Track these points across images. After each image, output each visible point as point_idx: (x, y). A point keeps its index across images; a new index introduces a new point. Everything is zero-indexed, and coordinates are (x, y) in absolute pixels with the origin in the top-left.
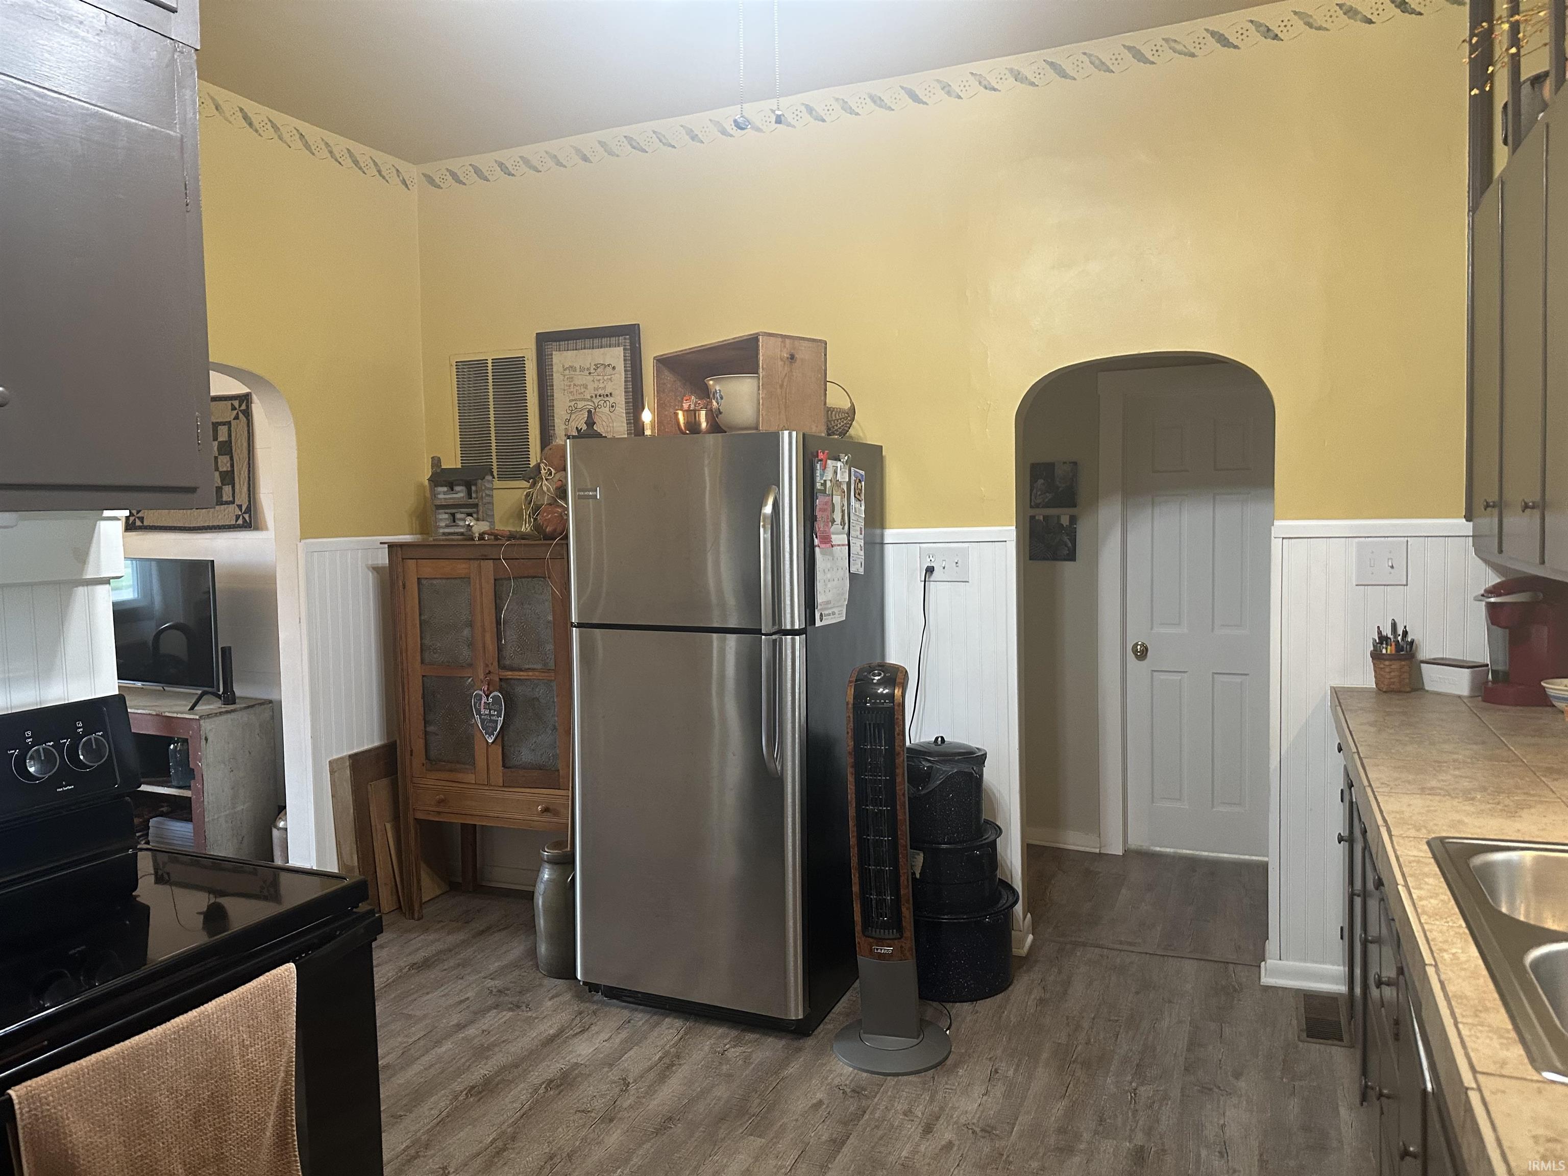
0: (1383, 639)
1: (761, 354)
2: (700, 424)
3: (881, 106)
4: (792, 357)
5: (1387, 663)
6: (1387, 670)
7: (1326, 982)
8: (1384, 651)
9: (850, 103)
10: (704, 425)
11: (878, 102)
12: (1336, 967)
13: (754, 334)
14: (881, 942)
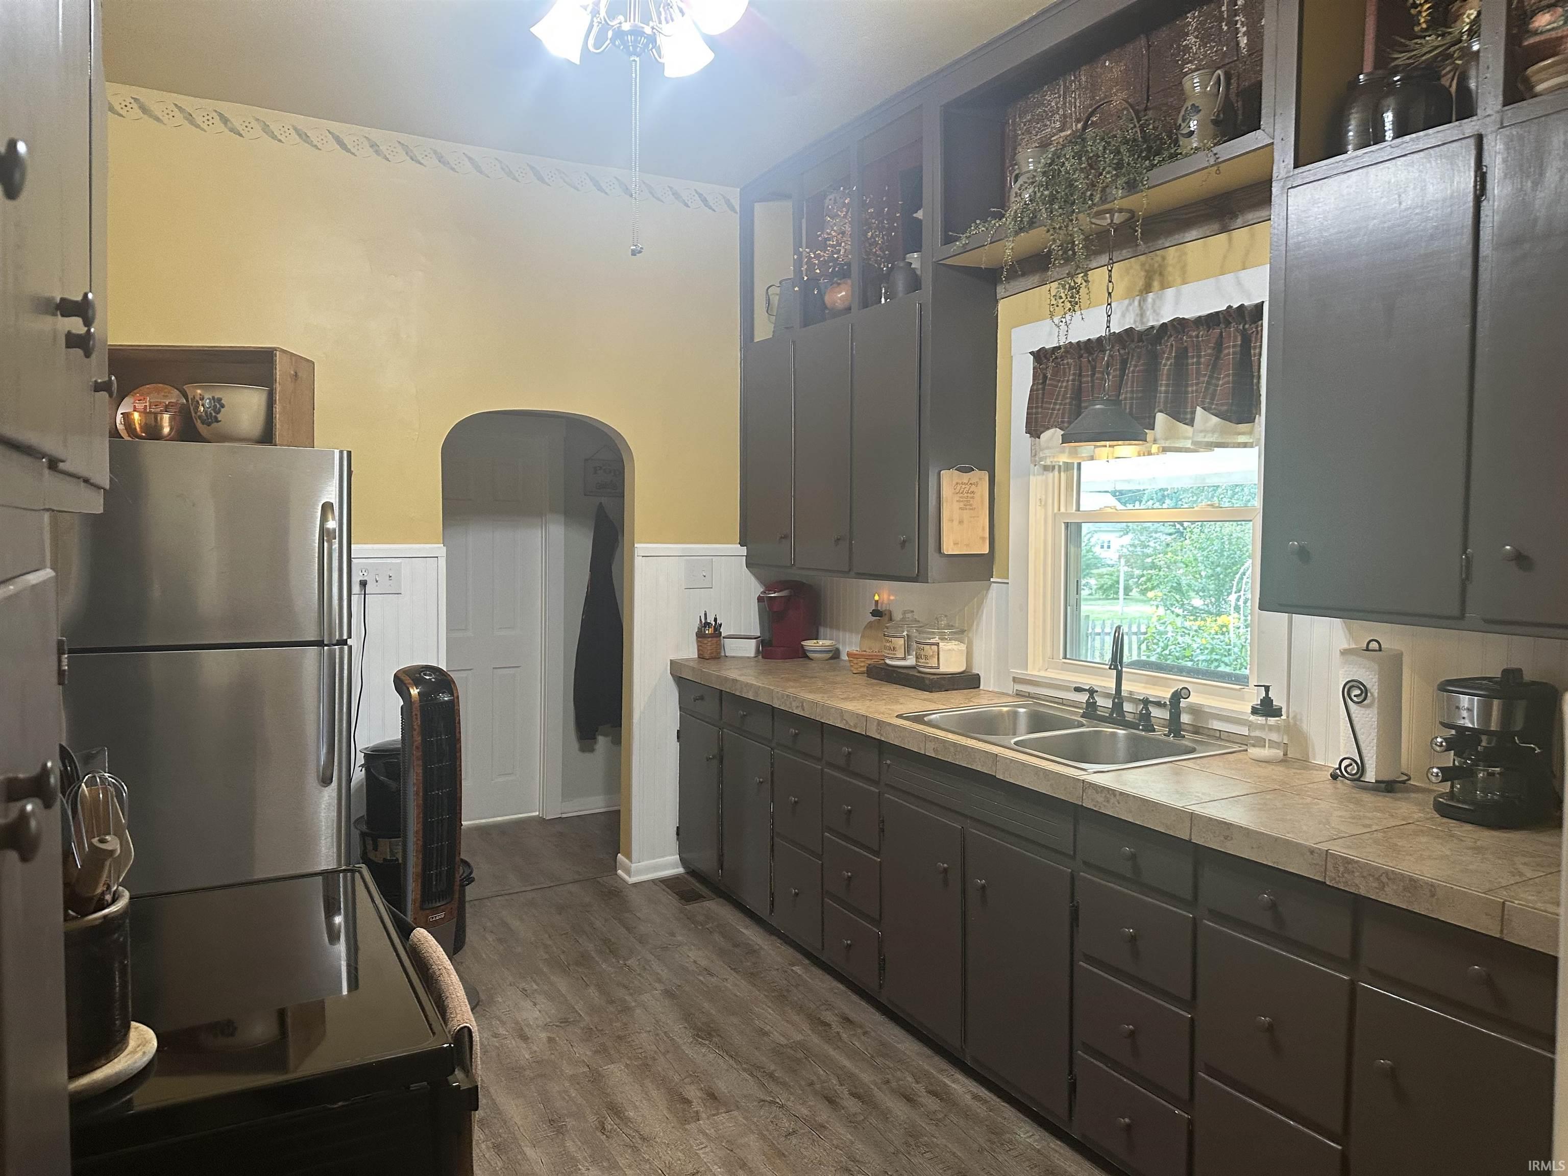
0: (707, 624)
1: (278, 369)
2: (161, 428)
3: (305, 141)
4: (296, 375)
5: (709, 639)
6: (709, 644)
7: (669, 869)
8: (707, 632)
9: (271, 127)
10: (166, 430)
11: (304, 137)
12: (673, 857)
13: (270, 348)
14: (436, 910)
